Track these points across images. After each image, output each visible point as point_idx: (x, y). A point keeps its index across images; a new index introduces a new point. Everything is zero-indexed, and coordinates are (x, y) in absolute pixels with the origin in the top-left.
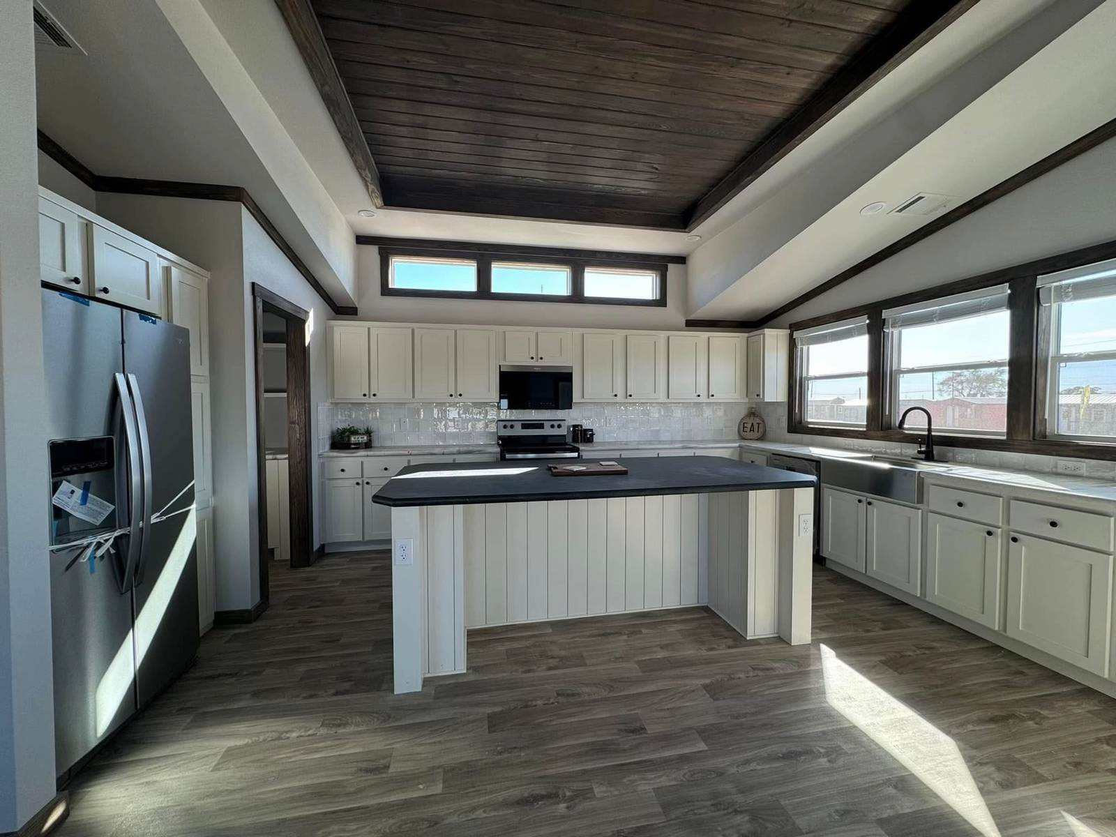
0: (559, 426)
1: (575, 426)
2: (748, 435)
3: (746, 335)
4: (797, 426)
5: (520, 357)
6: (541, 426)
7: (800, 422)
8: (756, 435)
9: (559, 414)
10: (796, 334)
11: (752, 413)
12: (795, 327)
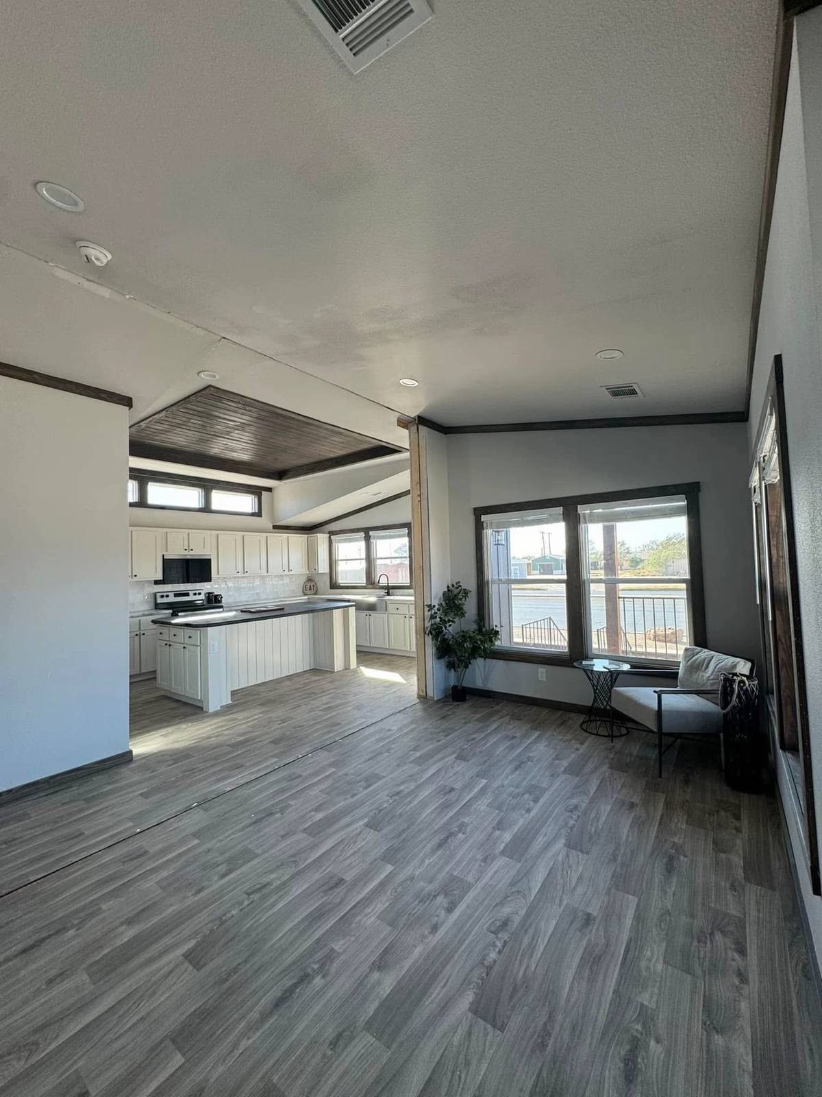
0: (200, 594)
1: (209, 593)
2: (309, 592)
3: (306, 536)
4: (334, 586)
5: (177, 551)
6: (187, 595)
7: (336, 583)
8: (312, 592)
9: (198, 586)
10: (332, 537)
11: (309, 580)
12: (332, 533)
